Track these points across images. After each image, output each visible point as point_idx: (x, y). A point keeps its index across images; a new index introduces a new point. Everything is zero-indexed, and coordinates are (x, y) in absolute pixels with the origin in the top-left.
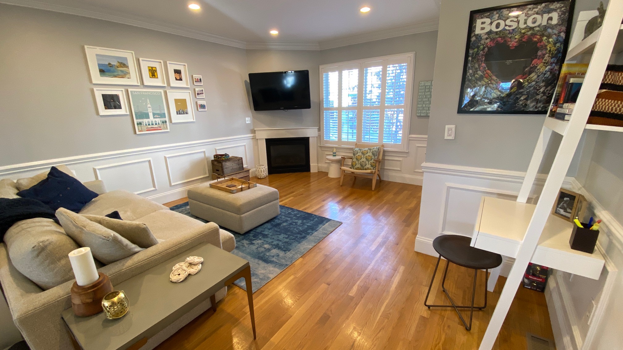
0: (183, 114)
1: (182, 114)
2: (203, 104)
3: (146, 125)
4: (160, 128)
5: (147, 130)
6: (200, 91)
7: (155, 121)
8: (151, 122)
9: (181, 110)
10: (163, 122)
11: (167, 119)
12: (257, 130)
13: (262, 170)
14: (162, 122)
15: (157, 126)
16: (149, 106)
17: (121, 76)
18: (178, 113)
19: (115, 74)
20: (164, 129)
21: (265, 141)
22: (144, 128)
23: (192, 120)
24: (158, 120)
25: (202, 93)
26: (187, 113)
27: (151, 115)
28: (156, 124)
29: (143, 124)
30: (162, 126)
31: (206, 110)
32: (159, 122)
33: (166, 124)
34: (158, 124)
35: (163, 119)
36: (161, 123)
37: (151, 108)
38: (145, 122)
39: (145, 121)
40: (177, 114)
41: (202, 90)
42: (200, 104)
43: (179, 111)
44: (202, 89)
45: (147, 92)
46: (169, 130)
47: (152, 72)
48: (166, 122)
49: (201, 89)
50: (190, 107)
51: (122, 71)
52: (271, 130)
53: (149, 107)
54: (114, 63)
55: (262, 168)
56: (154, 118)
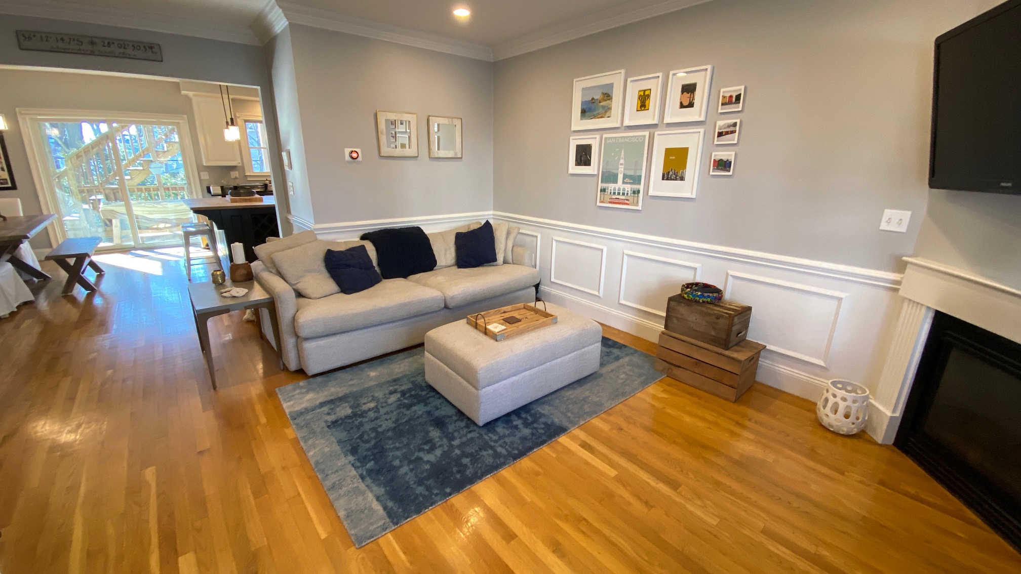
0: (674, 180)
1: (671, 179)
2: (725, 158)
3: (611, 193)
4: (627, 202)
5: (610, 202)
6: (729, 126)
7: (624, 190)
8: (618, 190)
9: (673, 171)
10: (634, 192)
11: (641, 188)
12: (912, 263)
13: (832, 400)
14: (632, 192)
15: (623, 197)
16: (622, 161)
17: (600, 116)
18: (666, 177)
19: (595, 113)
20: (633, 204)
21: (931, 315)
22: (607, 198)
23: (688, 195)
24: (628, 188)
25: (733, 132)
26: (682, 179)
27: (620, 177)
28: (623, 194)
29: (607, 192)
30: (631, 199)
31: (730, 173)
32: (629, 190)
33: (638, 196)
34: (626, 195)
35: (635, 187)
36: (631, 194)
37: (623, 166)
38: (610, 189)
39: (611, 186)
40: (663, 179)
41: (735, 125)
42: (718, 158)
43: (669, 172)
44: (734, 121)
45: (624, 137)
46: (640, 208)
47: (642, 100)
48: (639, 192)
49: (732, 121)
50: (693, 167)
51: (603, 107)
52: (966, 282)
53: (621, 164)
54: (598, 96)
55: (835, 396)
56: (624, 183)
